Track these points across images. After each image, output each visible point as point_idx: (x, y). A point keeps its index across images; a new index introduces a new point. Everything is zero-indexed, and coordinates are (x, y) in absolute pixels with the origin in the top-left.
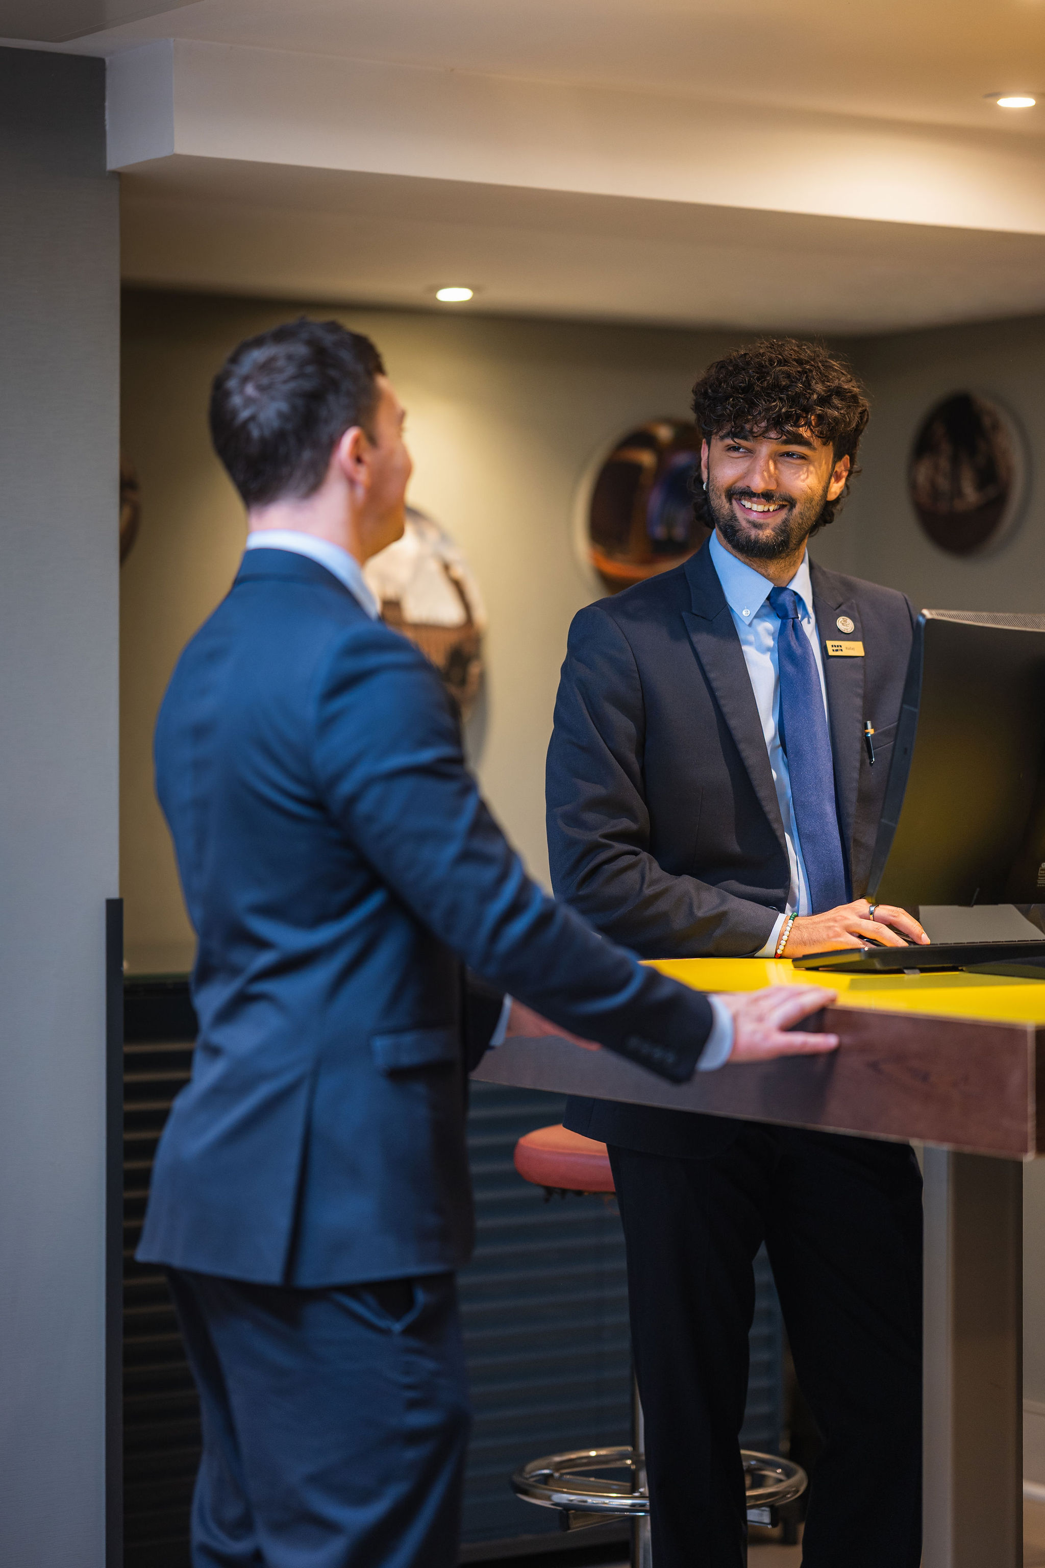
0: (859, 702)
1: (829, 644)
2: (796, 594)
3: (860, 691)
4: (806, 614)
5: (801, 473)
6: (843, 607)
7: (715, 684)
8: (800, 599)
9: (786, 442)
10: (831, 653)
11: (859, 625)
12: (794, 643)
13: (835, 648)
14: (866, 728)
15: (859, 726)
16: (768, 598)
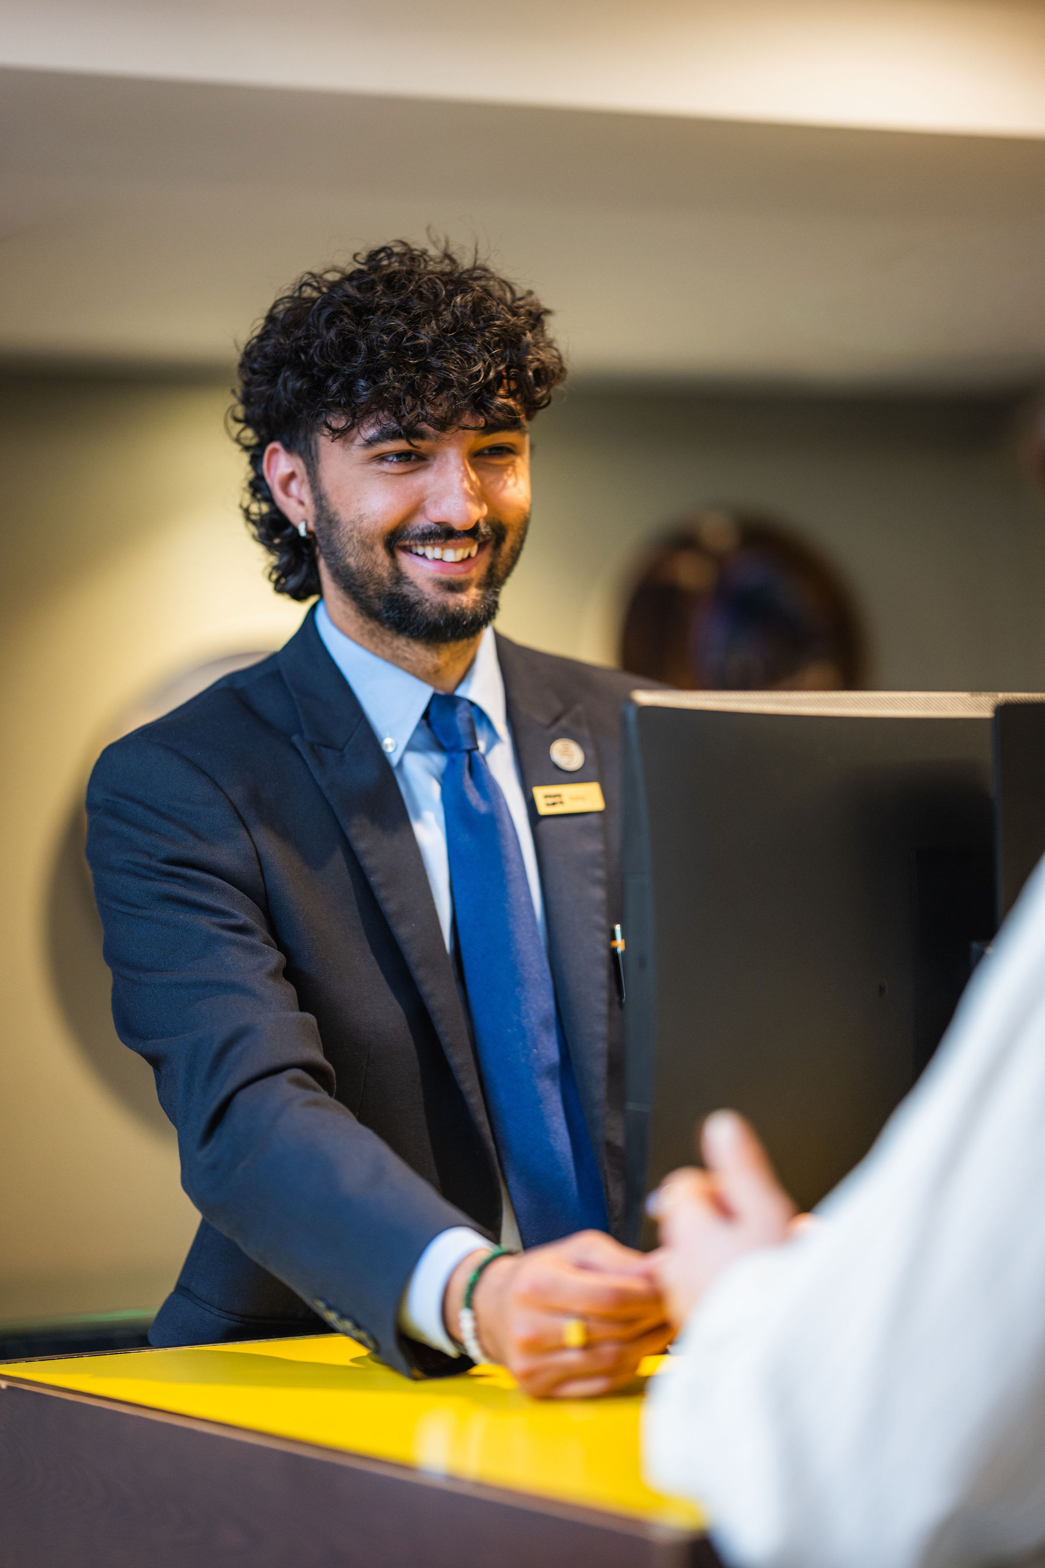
0: (599, 893)
1: (539, 793)
2: (472, 704)
3: (600, 873)
4: (494, 738)
5: (505, 477)
6: (564, 722)
7: (368, 862)
8: (482, 715)
9: (489, 429)
10: (543, 809)
11: (591, 753)
12: (473, 796)
13: (550, 801)
14: (613, 938)
15: (603, 937)
16: (426, 715)
